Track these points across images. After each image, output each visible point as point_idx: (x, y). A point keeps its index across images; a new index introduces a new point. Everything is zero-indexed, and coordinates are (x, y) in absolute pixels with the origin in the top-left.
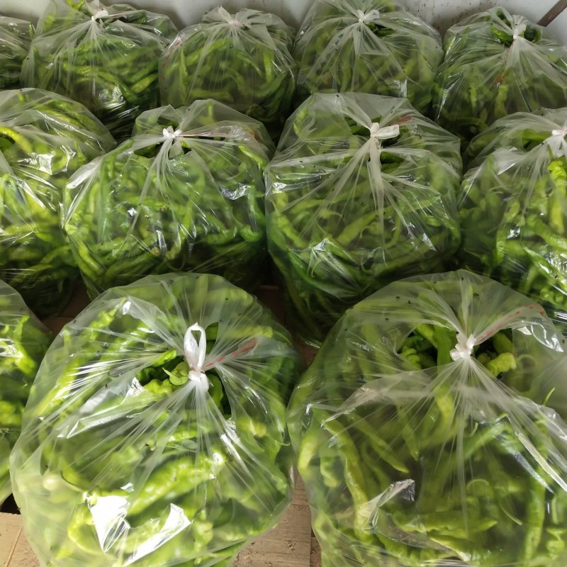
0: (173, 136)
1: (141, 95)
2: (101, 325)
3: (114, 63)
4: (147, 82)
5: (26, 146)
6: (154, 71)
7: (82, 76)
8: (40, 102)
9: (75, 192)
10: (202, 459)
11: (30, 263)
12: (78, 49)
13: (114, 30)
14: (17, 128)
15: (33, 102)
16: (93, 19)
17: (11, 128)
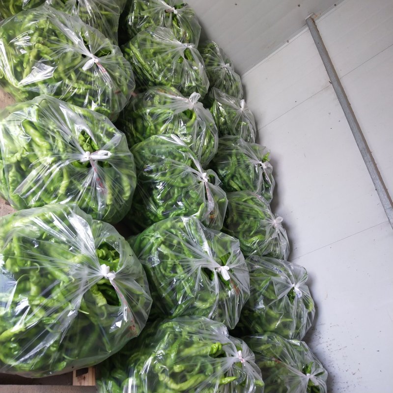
0: (204, 178)
1: (229, 185)
2: (108, 127)
3: (241, 171)
4: (236, 187)
5: (189, 124)
6: (241, 189)
7: (231, 158)
8: (211, 132)
9: (170, 138)
10: (50, 153)
11: (136, 129)
12: (244, 155)
13: (256, 169)
14: (196, 121)
15: (211, 130)
16: (261, 162)
17: (195, 119)
